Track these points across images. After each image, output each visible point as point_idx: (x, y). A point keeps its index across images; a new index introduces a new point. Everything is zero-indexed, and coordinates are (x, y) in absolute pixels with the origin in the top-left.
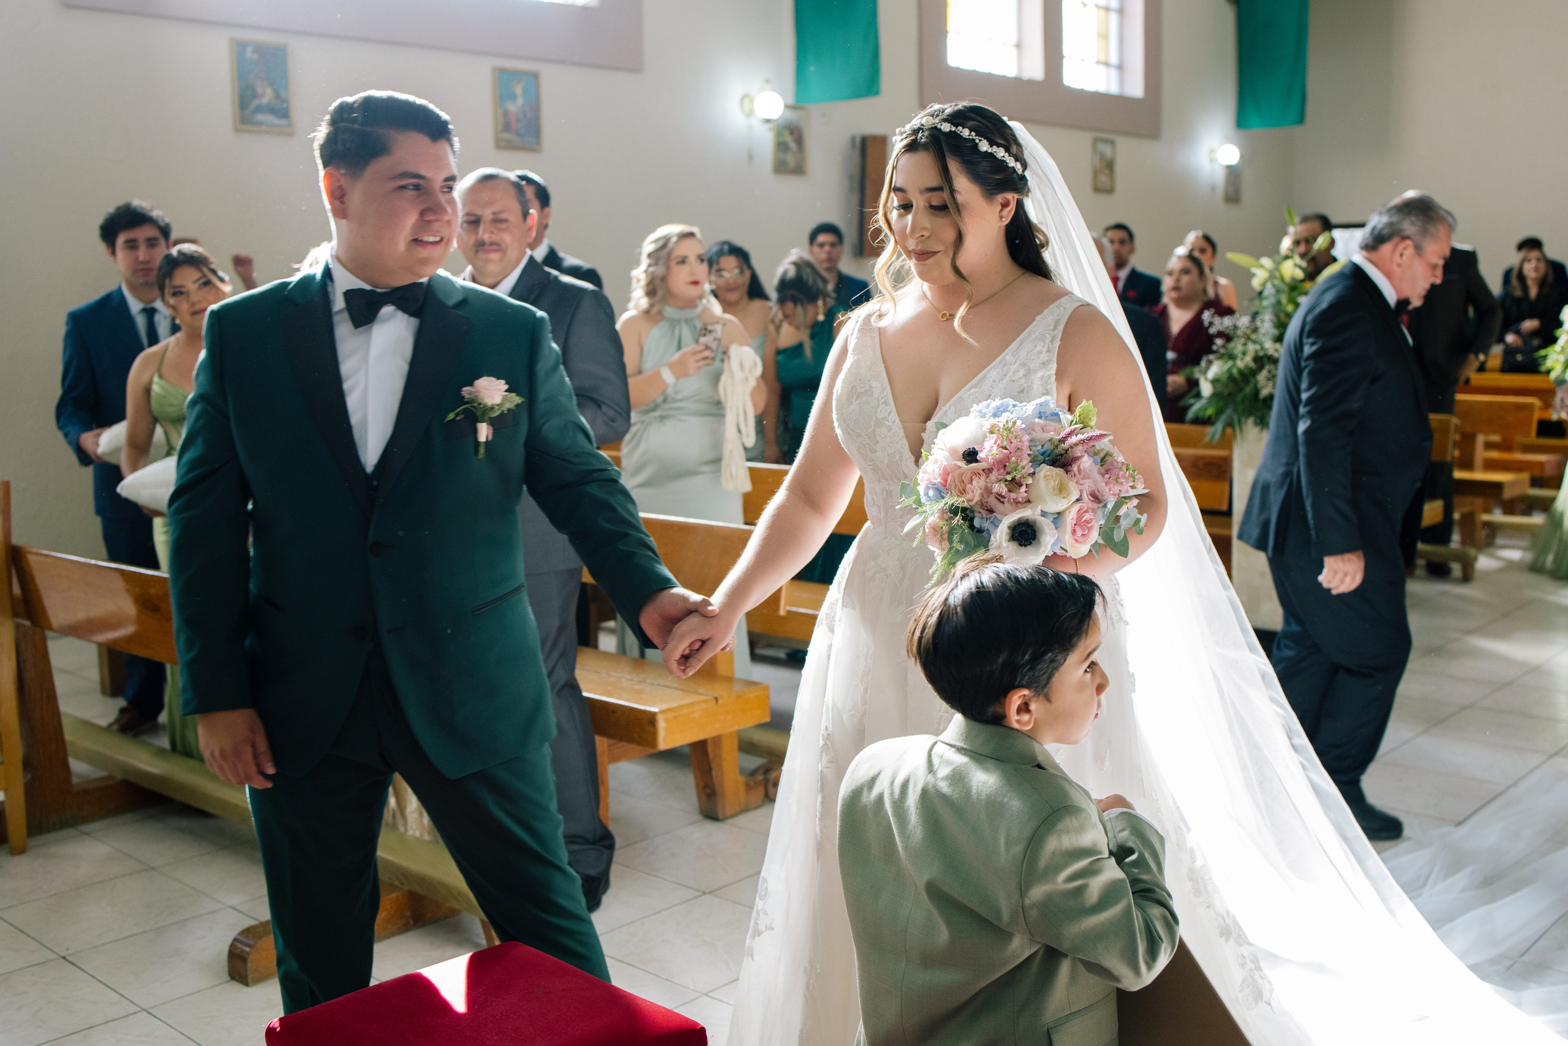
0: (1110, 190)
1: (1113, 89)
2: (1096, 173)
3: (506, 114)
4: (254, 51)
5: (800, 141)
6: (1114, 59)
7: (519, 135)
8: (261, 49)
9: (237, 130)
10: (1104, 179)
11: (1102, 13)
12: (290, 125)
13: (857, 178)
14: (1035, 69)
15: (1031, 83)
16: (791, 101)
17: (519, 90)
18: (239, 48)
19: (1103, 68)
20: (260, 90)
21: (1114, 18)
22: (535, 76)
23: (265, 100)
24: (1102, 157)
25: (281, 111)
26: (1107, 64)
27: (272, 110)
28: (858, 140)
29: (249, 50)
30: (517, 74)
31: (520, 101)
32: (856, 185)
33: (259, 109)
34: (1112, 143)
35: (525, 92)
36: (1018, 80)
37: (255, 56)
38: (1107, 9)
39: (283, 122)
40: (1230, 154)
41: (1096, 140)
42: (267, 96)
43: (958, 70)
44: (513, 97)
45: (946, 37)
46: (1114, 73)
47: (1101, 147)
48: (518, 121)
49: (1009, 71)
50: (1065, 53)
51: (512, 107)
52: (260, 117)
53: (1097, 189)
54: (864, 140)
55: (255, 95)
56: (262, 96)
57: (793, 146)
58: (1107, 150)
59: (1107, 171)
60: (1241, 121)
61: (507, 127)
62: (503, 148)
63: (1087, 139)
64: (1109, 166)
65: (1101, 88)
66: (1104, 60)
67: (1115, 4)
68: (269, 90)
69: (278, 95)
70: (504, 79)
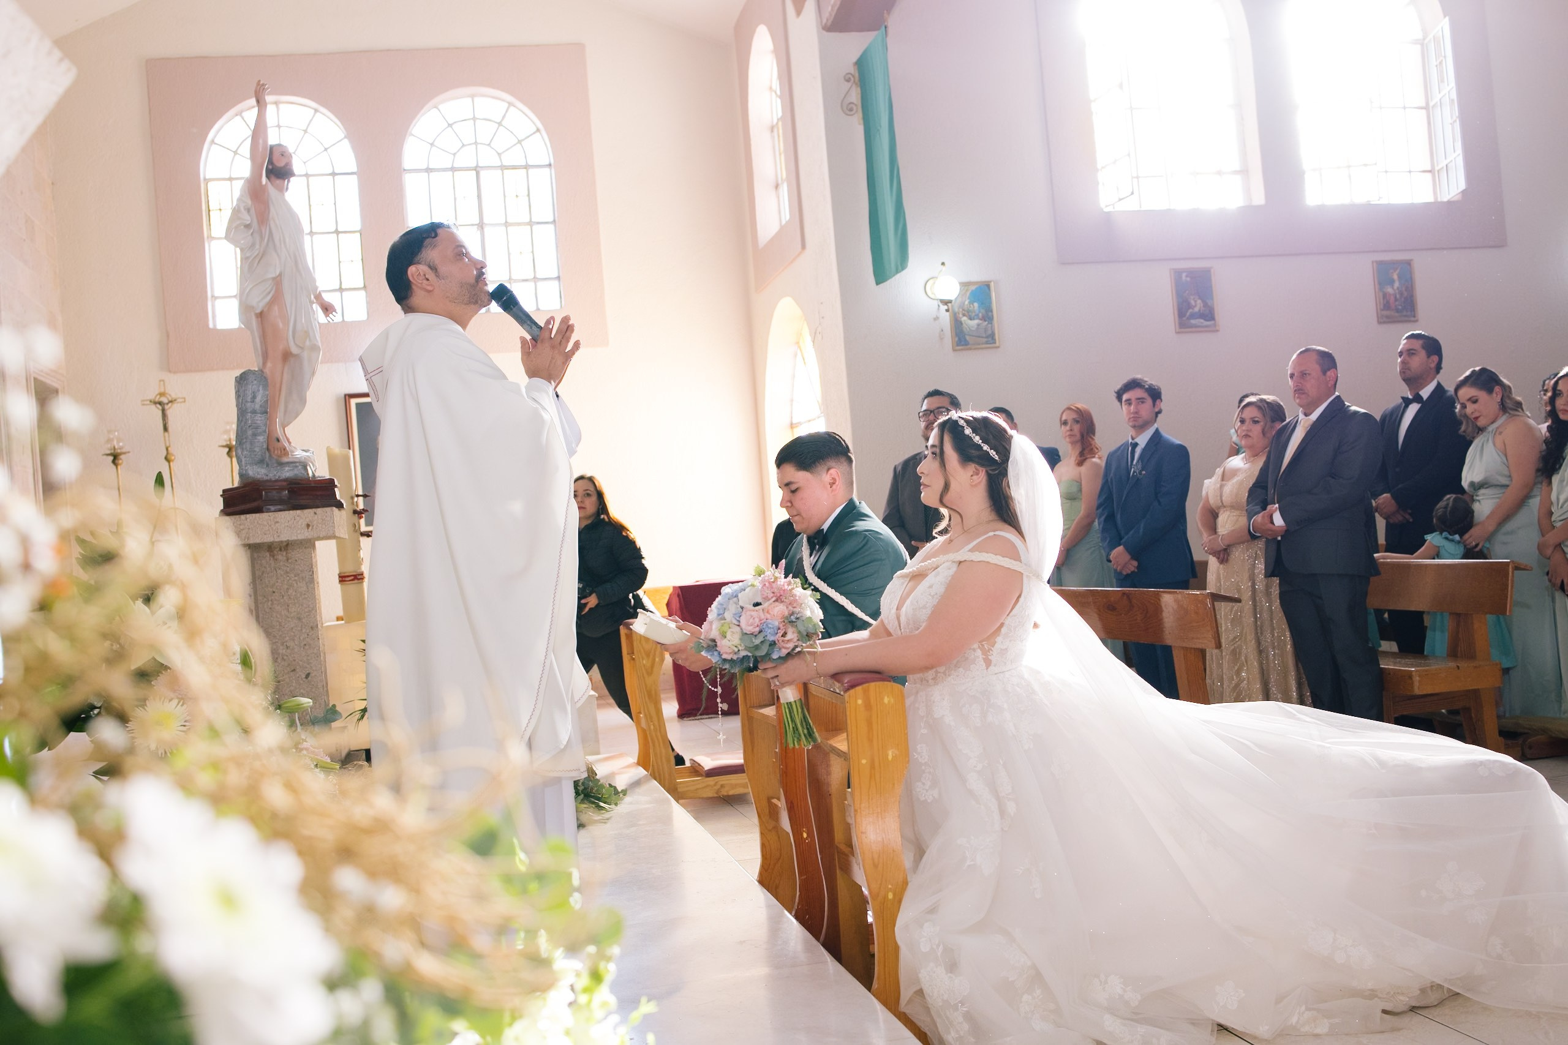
3: (1385, 295)
4: (1187, 276)
7: (1397, 311)
8: (1192, 273)
9: (1176, 332)
12: (1215, 325)
17: (1395, 277)
18: (1178, 274)
20: (1193, 303)
22: (1409, 264)
23: (1196, 309)
25: (1208, 315)
27: (1202, 316)
29: (1184, 275)
30: (1394, 264)
31: (1397, 284)
35: (1399, 277)
37: (1188, 279)
39: (1209, 323)
42: (1198, 306)
44: (1392, 282)
48: (1396, 300)
51: (1390, 290)
52: (1193, 322)
55: (1189, 306)
56: (1195, 306)
61: (1387, 306)
62: (1384, 323)
68: (1199, 302)
69: (1205, 304)
70: (1383, 269)
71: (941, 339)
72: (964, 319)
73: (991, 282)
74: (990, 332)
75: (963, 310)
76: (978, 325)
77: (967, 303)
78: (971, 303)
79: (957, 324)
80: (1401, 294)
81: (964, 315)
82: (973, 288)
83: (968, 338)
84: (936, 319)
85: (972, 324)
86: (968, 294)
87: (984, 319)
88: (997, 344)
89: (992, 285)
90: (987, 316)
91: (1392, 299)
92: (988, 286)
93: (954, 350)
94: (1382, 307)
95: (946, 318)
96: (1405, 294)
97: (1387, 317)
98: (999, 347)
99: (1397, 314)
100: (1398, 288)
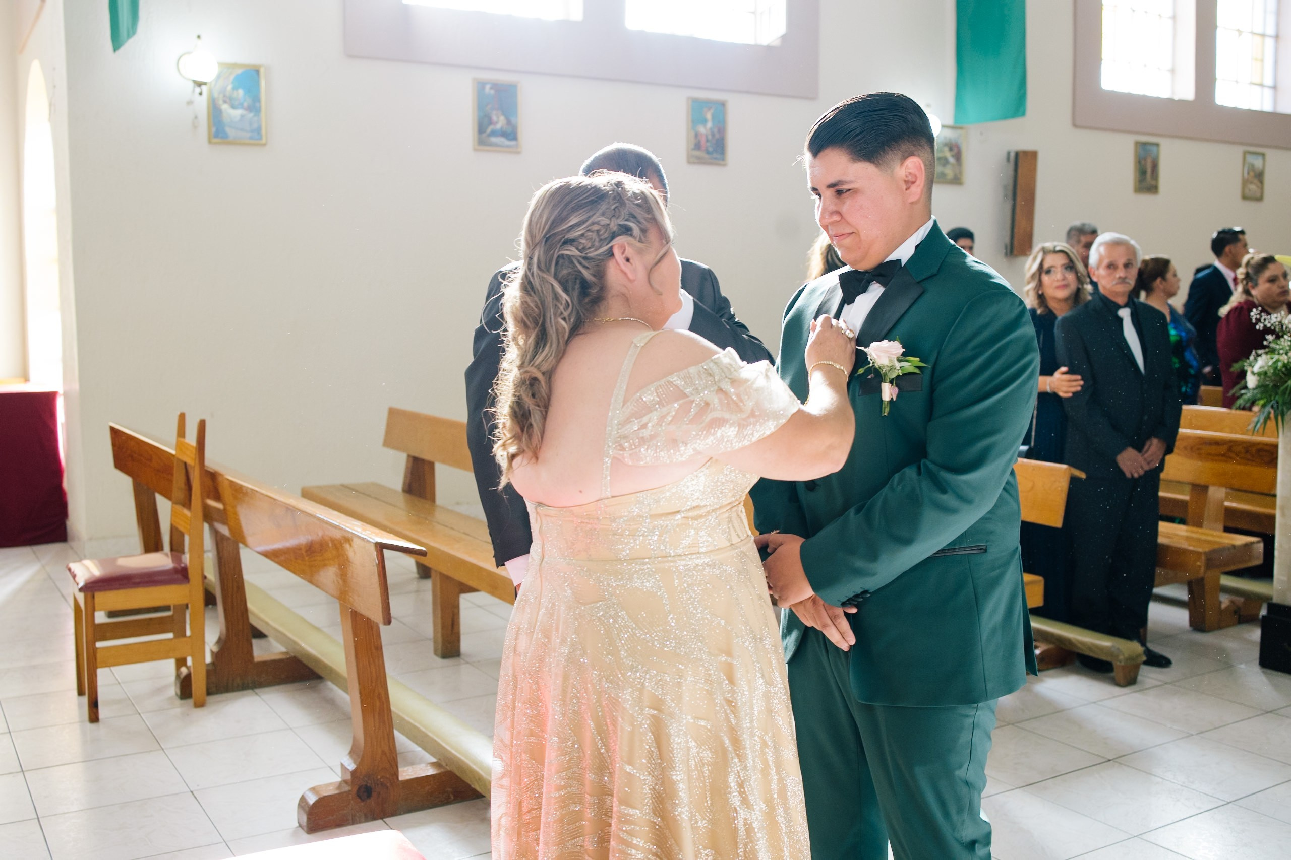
0: (1260, 199)
1: (1268, 107)
2: (1245, 183)
3: (697, 134)
4: (491, 88)
5: (958, 156)
6: (1269, 81)
7: (708, 152)
8: (496, 86)
9: (475, 150)
10: (1252, 187)
11: (1258, 39)
12: (517, 146)
13: (1010, 188)
14: (1186, 91)
15: (1182, 102)
16: (950, 121)
17: (709, 116)
18: (480, 85)
19: (1258, 88)
20: (495, 118)
21: (1270, 43)
22: (723, 104)
23: (499, 126)
24: (1252, 168)
25: (511, 134)
26: (1261, 85)
27: (504, 134)
28: (1012, 155)
29: (488, 87)
30: (708, 103)
31: (709, 125)
32: (1010, 194)
33: (494, 133)
34: (1263, 155)
35: (713, 117)
36: (1170, 100)
37: (492, 92)
38: (1263, 35)
39: (513, 143)
41: (1245, 153)
42: (500, 122)
43: (1113, 93)
44: (705, 121)
45: (1101, 64)
46: (1268, 93)
47: (1250, 159)
48: (707, 141)
49: (1164, 92)
50: (1217, 76)
51: (702, 130)
52: (494, 139)
53: (1245, 197)
54: (1017, 154)
55: (491, 122)
56: (497, 123)
57: (952, 160)
58: (1258, 163)
59: (1256, 181)
61: (698, 146)
62: (694, 163)
63: (1236, 152)
64: (1259, 176)
65: (1256, 107)
66: (1258, 81)
67: (1271, 31)
68: (502, 118)
69: (509, 122)
70: (698, 108)
71: (195, 127)
72: (225, 107)
73: (260, 66)
74: (255, 126)
75: (224, 96)
76: (242, 116)
77: (230, 87)
78: (235, 88)
79: (215, 112)
80: (713, 135)
81: (225, 102)
82: (239, 71)
83: (228, 130)
84: (190, 103)
85: (232, 114)
86: (232, 77)
87: (249, 109)
88: (264, 141)
89: (262, 70)
90: (254, 107)
91: (703, 140)
92: (257, 71)
93: (210, 142)
94: (693, 146)
95: (202, 104)
96: (717, 136)
97: (698, 158)
98: (265, 145)
99: (706, 156)
100: (711, 129)
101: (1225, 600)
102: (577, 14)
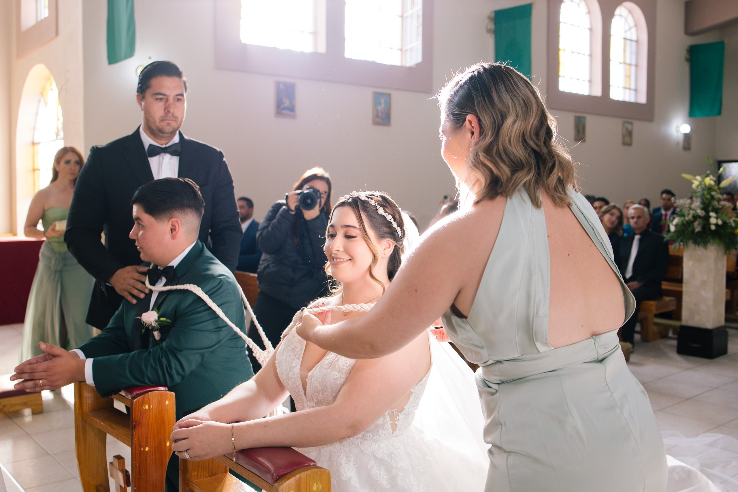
0: (630, 144)
1: (633, 100)
2: (624, 136)
3: (377, 111)
4: (283, 86)
6: (633, 87)
8: (286, 85)
9: (276, 117)
10: (627, 139)
11: (628, 67)
12: (294, 115)
14: (598, 92)
15: (595, 98)
17: (383, 101)
18: (278, 84)
19: (629, 91)
20: (284, 101)
21: (633, 68)
22: (389, 95)
23: (286, 105)
24: (627, 129)
25: (292, 109)
26: (630, 89)
27: (289, 109)
29: (281, 85)
30: (382, 94)
33: (284, 108)
34: (631, 123)
36: (589, 96)
37: (283, 88)
38: (630, 65)
40: (686, 129)
41: (624, 122)
42: (287, 103)
43: (564, 92)
44: (380, 104)
45: (559, 78)
46: (633, 93)
47: (626, 125)
49: (586, 92)
50: (611, 84)
52: (284, 112)
53: (624, 144)
55: (283, 103)
56: (285, 103)
58: (629, 127)
59: (629, 136)
60: (691, 114)
61: (378, 116)
63: (620, 121)
64: (630, 133)
65: (627, 99)
66: (627, 86)
67: (633, 62)
68: (288, 101)
69: (291, 103)
70: (377, 96)
101: (655, 329)
102: (322, 49)
